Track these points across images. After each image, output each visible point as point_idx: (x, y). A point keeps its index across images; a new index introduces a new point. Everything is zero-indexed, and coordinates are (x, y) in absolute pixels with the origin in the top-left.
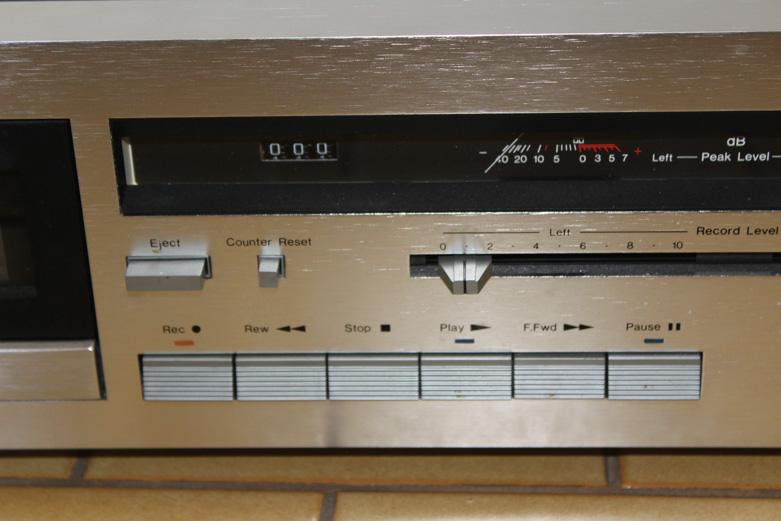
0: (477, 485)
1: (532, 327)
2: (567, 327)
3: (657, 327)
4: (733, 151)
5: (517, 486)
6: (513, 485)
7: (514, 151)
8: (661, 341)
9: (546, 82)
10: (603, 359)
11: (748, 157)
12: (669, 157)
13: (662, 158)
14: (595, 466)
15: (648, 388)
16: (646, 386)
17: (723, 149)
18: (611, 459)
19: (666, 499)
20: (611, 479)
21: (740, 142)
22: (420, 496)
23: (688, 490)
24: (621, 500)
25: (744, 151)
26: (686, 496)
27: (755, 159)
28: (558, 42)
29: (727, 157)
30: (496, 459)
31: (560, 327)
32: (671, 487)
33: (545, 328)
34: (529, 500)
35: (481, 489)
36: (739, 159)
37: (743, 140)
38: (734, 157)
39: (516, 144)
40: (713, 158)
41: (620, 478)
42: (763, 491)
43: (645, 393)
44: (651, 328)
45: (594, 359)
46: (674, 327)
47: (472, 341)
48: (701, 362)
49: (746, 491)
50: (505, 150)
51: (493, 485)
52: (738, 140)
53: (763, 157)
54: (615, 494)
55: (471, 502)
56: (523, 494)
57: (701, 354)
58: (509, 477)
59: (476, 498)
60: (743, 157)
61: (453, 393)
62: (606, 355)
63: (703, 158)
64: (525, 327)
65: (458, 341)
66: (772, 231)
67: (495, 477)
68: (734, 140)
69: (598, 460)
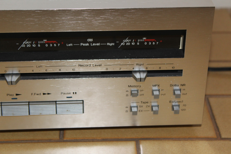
0: (22, 141)
1: (34, 94)
2: (44, 94)
3: (70, 93)
4: (89, 43)
5: (33, 140)
6: (32, 140)
7: (26, 43)
8: (71, 97)
9: (31, 23)
10: (55, 103)
11: (94, 44)
12: (71, 45)
13: (69, 45)
14: (57, 134)
15: (68, 111)
16: (67, 110)
17: (87, 42)
18: (62, 132)
19: (76, 142)
20: (61, 137)
21: (91, 40)
22: (4, 144)
23: (82, 140)
24: (63, 143)
25: (93, 42)
26: (82, 142)
27: (96, 45)
28: (34, 12)
29: (88, 44)
30: (28, 133)
31: (42, 94)
32: (78, 139)
33: (37, 94)
34: (36, 144)
35: (23, 142)
36: (91, 45)
37: (92, 40)
38: (90, 44)
39: (27, 41)
40: (84, 45)
41: (63, 137)
42: (103, 139)
43: (67, 112)
44: (68, 93)
45: (52, 103)
46: (75, 93)
47: (16, 99)
48: (83, 103)
49: (99, 140)
50: (24, 43)
51: (26, 140)
52: (90, 40)
53: (98, 44)
54: (61, 142)
55: (19, 145)
56: (35, 142)
57: (83, 101)
58: (31, 138)
59: (21, 144)
60: (92, 44)
61: (12, 114)
62: (56, 102)
63: (81, 45)
64: (32, 94)
65: (12, 99)
66: (100, 65)
67: (27, 138)
68: (89, 39)
69: (58, 132)
